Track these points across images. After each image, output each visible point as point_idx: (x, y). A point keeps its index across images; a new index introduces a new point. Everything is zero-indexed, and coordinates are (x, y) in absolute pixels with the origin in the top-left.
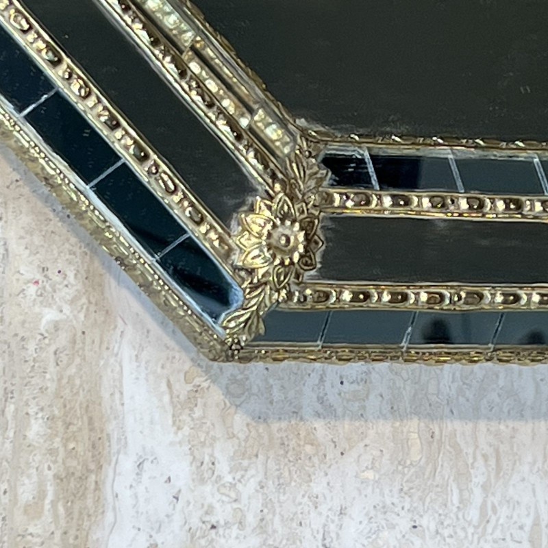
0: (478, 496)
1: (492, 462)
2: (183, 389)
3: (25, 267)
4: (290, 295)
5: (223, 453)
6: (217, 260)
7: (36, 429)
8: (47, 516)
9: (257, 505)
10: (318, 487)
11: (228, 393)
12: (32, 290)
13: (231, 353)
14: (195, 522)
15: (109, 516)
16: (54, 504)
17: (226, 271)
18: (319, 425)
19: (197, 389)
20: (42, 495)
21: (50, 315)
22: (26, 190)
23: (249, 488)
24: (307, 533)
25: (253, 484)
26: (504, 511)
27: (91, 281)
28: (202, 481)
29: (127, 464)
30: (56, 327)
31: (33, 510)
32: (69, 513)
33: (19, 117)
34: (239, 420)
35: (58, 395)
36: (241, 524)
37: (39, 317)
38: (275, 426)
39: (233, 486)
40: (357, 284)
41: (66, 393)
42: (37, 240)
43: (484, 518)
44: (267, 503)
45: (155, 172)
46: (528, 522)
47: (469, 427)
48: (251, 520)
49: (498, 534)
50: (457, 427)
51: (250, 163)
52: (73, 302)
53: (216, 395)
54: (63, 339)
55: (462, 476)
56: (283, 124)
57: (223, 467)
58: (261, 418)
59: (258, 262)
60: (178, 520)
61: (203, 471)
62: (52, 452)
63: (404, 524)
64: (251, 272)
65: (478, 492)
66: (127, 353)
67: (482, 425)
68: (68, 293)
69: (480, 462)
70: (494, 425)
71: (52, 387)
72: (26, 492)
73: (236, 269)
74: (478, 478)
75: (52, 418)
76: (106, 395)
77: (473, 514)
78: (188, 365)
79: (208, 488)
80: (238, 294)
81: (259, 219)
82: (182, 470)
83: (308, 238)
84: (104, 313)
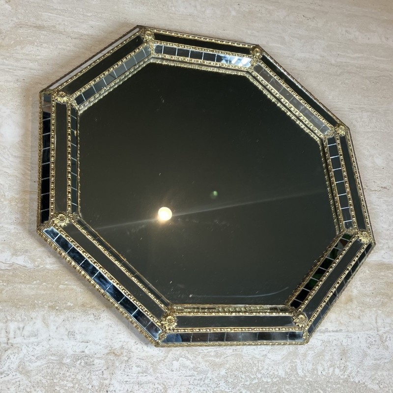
0: (376, 207)
1: (371, 204)
3: (362, 275)
7: (382, 274)
10: (380, 231)
12: (364, 274)
14: (389, 250)
15: (391, 263)
20: (390, 273)
21: (367, 271)
23: (383, 241)
24: (386, 233)
26: (377, 203)
29: (384, 260)
35: (377, 270)
36: (388, 243)
37: (368, 273)
39: (383, 244)
43: (378, 206)
44: (384, 239)
48: (387, 241)
54: (370, 269)
55: (374, 209)
57: (381, 245)
60: (389, 252)
61: (382, 248)
62: (385, 271)
63: (382, 218)
68: (364, 269)
69: (372, 206)
72: (391, 275)
74: (374, 206)
75: (380, 271)
79: (384, 248)
82: (383, 252)
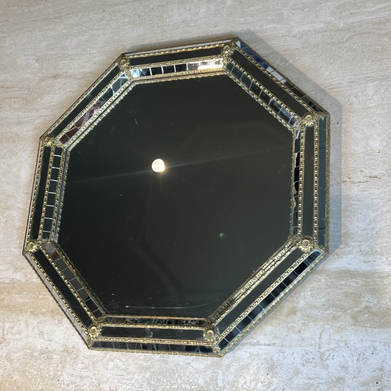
0: (356, 202)
1: (349, 200)
2: (336, 257)
3: (315, 284)
4: (315, 242)
5: (347, 249)
6: (310, 254)
7: (343, 283)
8: (358, 281)
9: (356, 243)
10: (354, 232)
11: (336, 248)
12: (319, 283)
13: (327, 251)
14: (360, 254)
15: (358, 269)
16: (356, 279)
17: (311, 253)
18: (342, 232)
19: (336, 254)
20: (354, 282)
21: (323, 280)
22: (302, 284)
24: (362, 234)
25: (353, 244)
26: (358, 197)
27: (317, 273)
28: (352, 253)
29: (349, 266)
30: (325, 279)
31: (357, 283)
32: (358, 277)
33: (287, 287)
34: (341, 246)
35: (337, 279)
36: (360, 245)
37: (323, 282)
38: (342, 240)
39: (353, 247)
40: (314, 229)
41: (336, 277)
42: (310, 282)
43: (359, 201)
44: (356, 241)
45: (295, 265)
46: (360, 192)
47: (343, 204)
48: (359, 244)
49: (362, 198)
50: (343, 206)
51: (294, 248)
52: (321, 276)
53: (337, 251)
54: (327, 278)
55: (351, 205)
56: (288, 242)
57: (350, 249)
58: (341, 242)
59: (309, 247)
60: (359, 257)
61: (350, 253)
62: (347, 280)
63: (360, 216)
64: (311, 249)
65: (354, 202)
66: (330, 267)
67: (342, 202)
68: (319, 277)
69: (349, 202)
70: (343, 200)
71: (336, 280)
72: (354, 284)
73: (311, 251)
74: (352, 202)
75: (341, 280)
76: (336, 270)
77: (359, 203)
78: (332, 256)
79: (353, 252)
80: (315, 250)
81: (302, 248)
82: (350, 256)
83: (306, 239)
84: (322, 271)
